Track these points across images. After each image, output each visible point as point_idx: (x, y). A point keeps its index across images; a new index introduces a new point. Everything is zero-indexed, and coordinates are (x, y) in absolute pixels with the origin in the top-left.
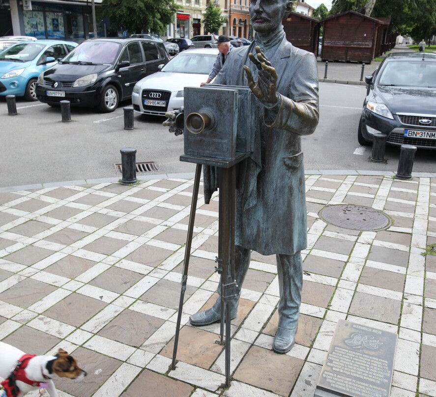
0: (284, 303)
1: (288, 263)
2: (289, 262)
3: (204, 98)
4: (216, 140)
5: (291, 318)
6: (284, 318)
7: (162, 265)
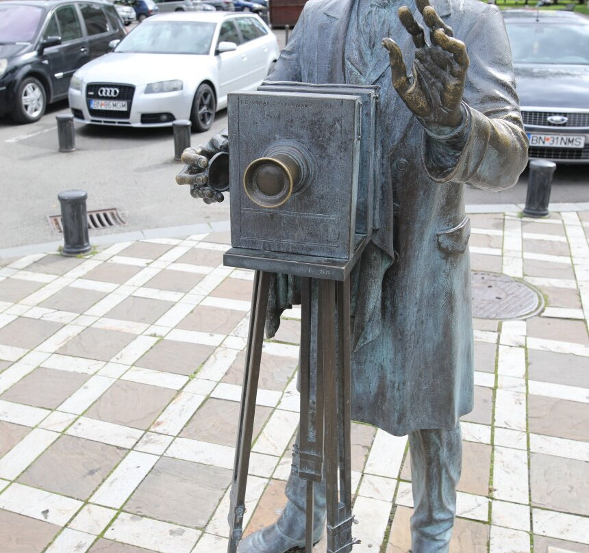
0: (427, 514)
1: (438, 441)
2: (440, 439)
3: (279, 118)
4: (311, 215)
5: (441, 540)
6: (425, 540)
7: (159, 424)
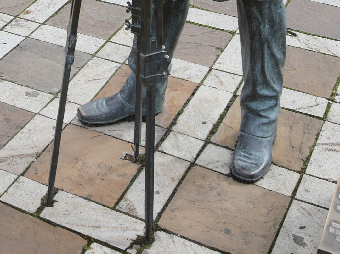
0: (251, 88)
1: (259, 16)
2: (262, 14)
5: (265, 117)
6: (251, 116)
7: (28, 13)
